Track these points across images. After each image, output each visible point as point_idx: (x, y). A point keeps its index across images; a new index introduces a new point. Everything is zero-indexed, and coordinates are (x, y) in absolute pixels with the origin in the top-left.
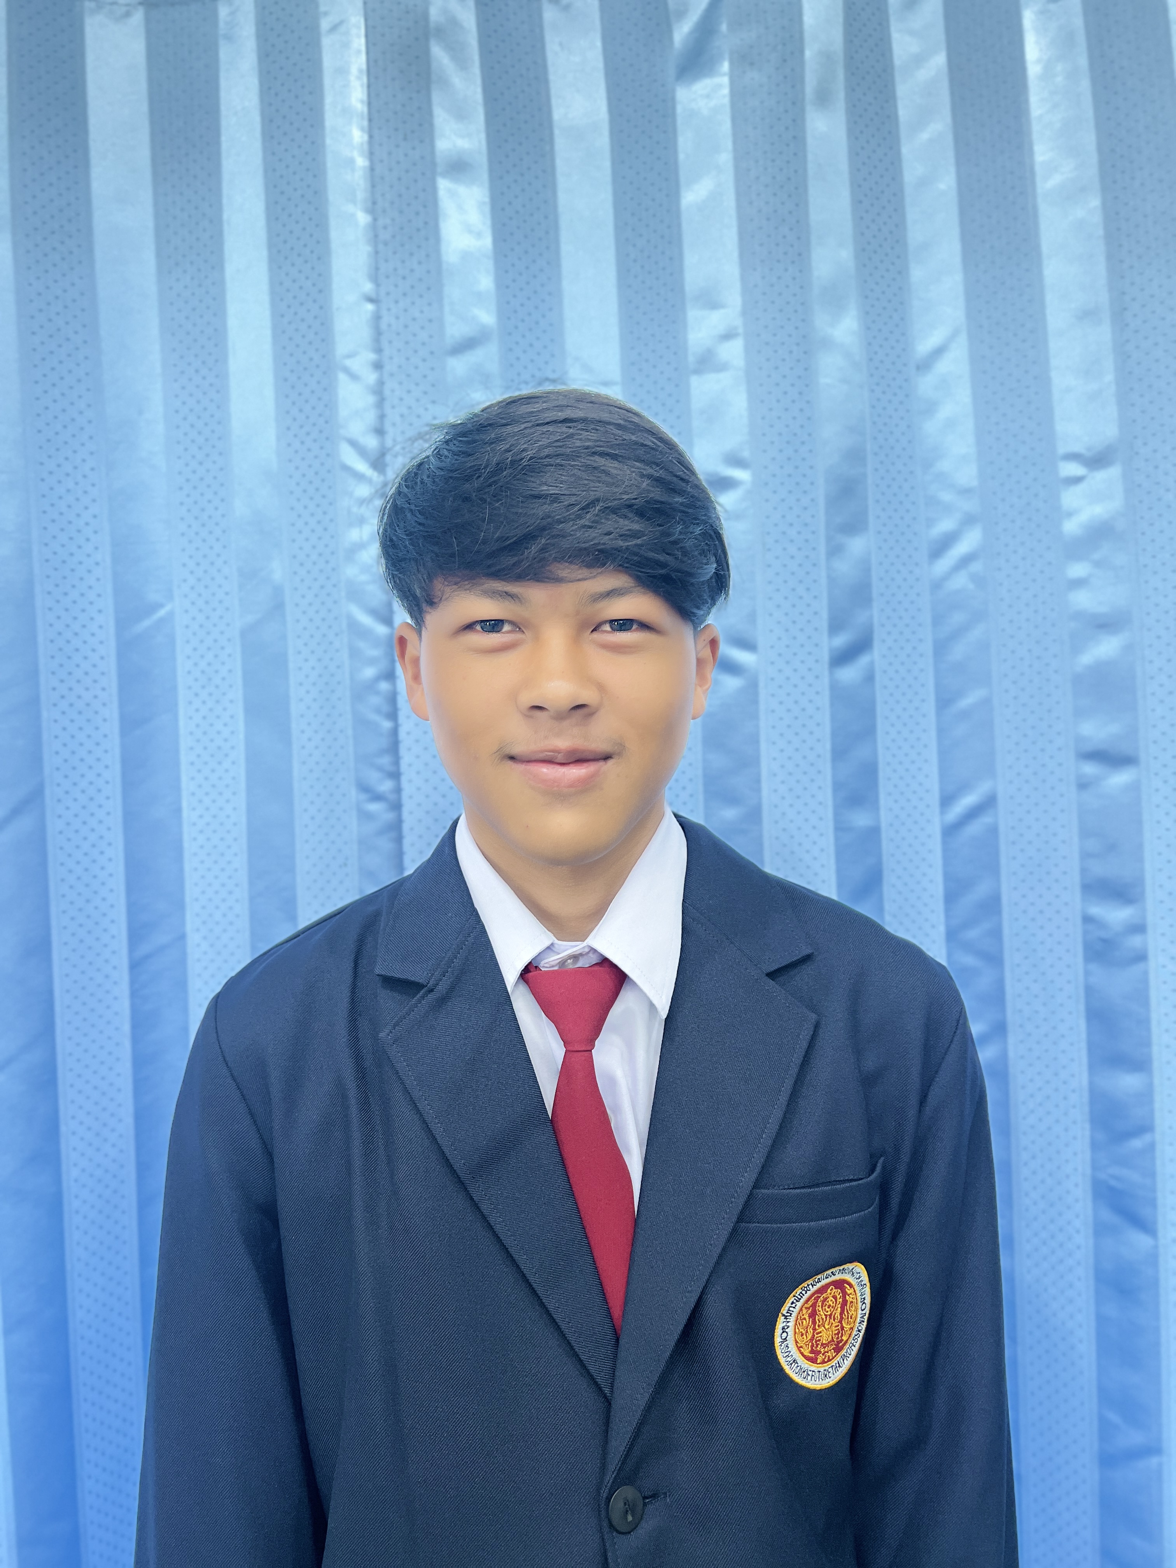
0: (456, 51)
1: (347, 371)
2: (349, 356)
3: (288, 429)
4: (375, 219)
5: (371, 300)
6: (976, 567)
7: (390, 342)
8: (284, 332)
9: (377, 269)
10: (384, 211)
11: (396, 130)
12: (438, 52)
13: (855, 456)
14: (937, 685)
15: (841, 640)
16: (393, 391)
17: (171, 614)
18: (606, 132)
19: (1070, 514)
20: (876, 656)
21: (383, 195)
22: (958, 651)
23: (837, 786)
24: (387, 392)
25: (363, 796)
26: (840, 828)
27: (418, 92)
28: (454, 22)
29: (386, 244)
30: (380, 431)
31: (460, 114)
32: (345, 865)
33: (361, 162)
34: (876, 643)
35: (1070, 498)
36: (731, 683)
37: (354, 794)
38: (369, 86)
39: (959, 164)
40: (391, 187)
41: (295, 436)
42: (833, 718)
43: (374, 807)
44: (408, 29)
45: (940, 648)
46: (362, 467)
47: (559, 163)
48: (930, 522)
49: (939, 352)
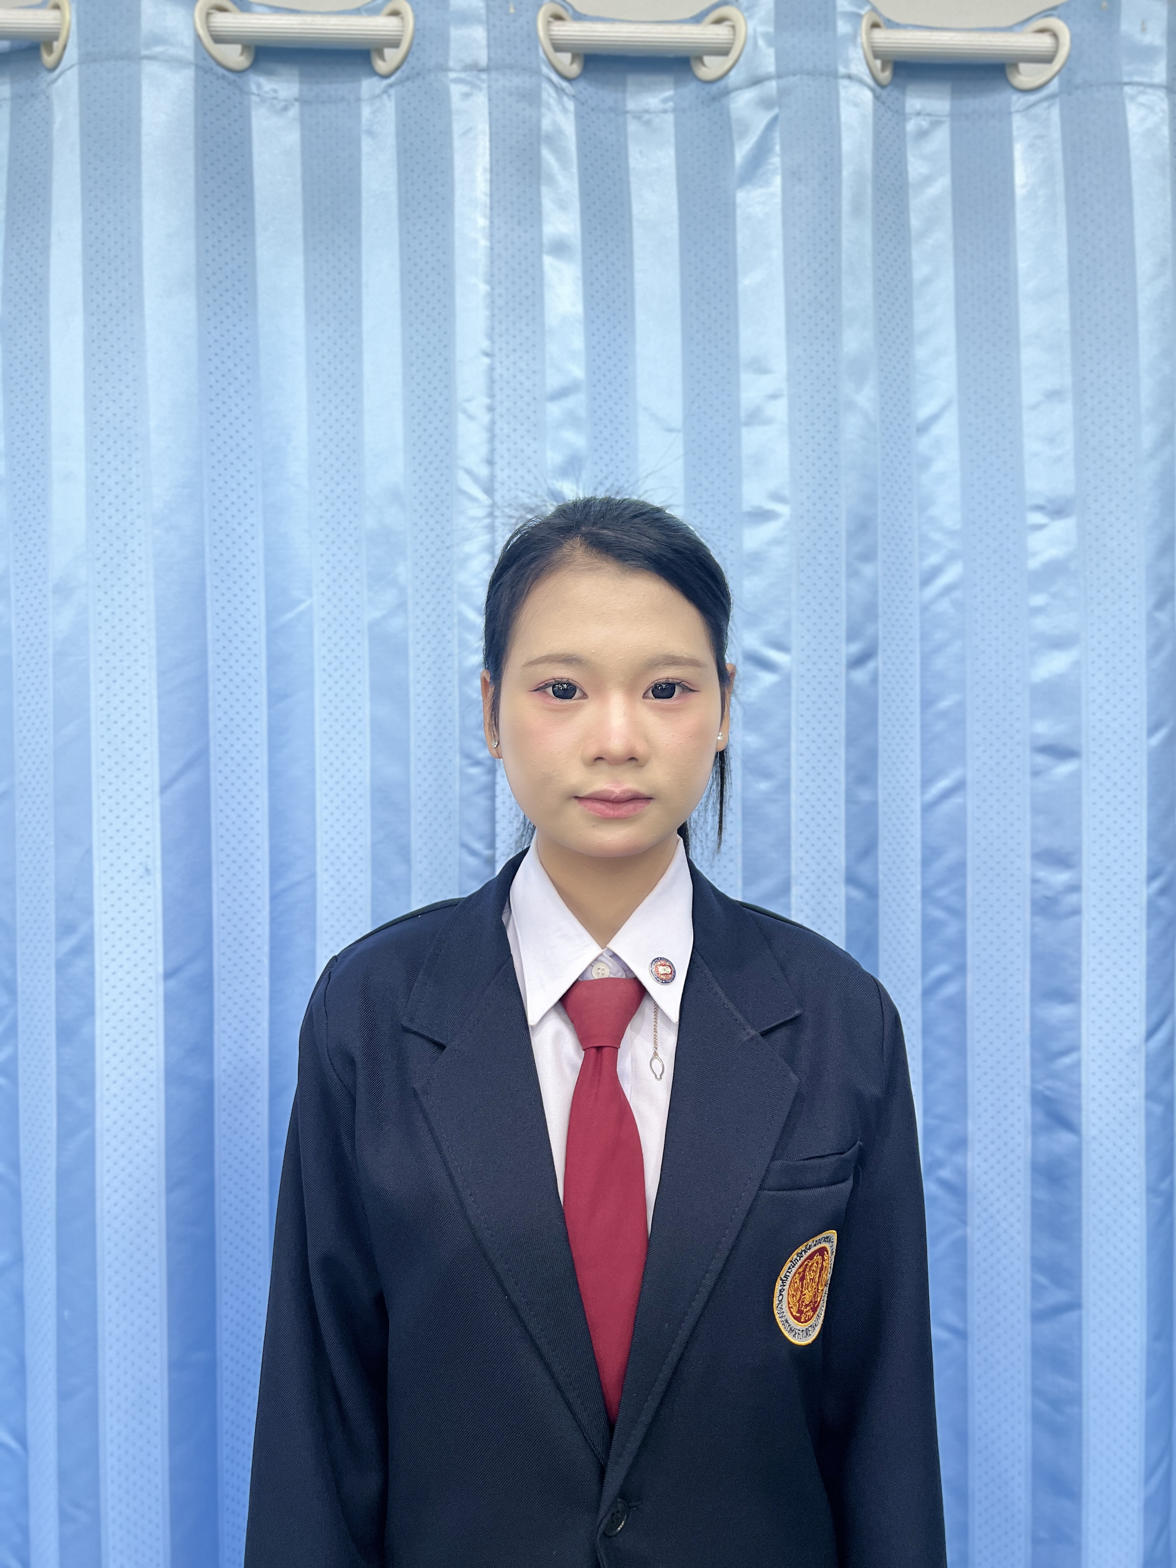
0: (560, 154)
1: (465, 411)
2: (468, 400)
3: (414, 458)
4: (493, 289)
5: (487, 355)
6: (957, 594)
7: (501, 389)
8: (412, 378)
9: (493, 329)
10: (500, 282)
11: (512, 216)
12: (547, 155)
13: (870, 499)
14: (923, 689)
15: (855, 648)
16: (502, 429)
17: (310, 607)
18: (676, 226)
19: (1034, 554)
20: (879, 663)
21: (499, 269)
22: (940, 663)
23: (849, 767)
24: (497, 431)
25: (465, 762)
26: (850, 800)
27: (530, 186)
28: (559, 131)
29: (500, 309)
30: (490, 462)
31: (562, 206)
32: (450, 818)
33: (484, 243)
34: (880, 651)
35: (1035, 541)
36: (768, 679)
37: (457, 760)
38: (491, 182)
39: (956, 266)
40: (507, 263)
41: (420, 464)
42: (848, 711)
43: (474, 771)
44: (525, 136)
45: (926, 659)
46: (475, 491)
47: (636, 248)
48: (922, 557)
49: (935, 417)
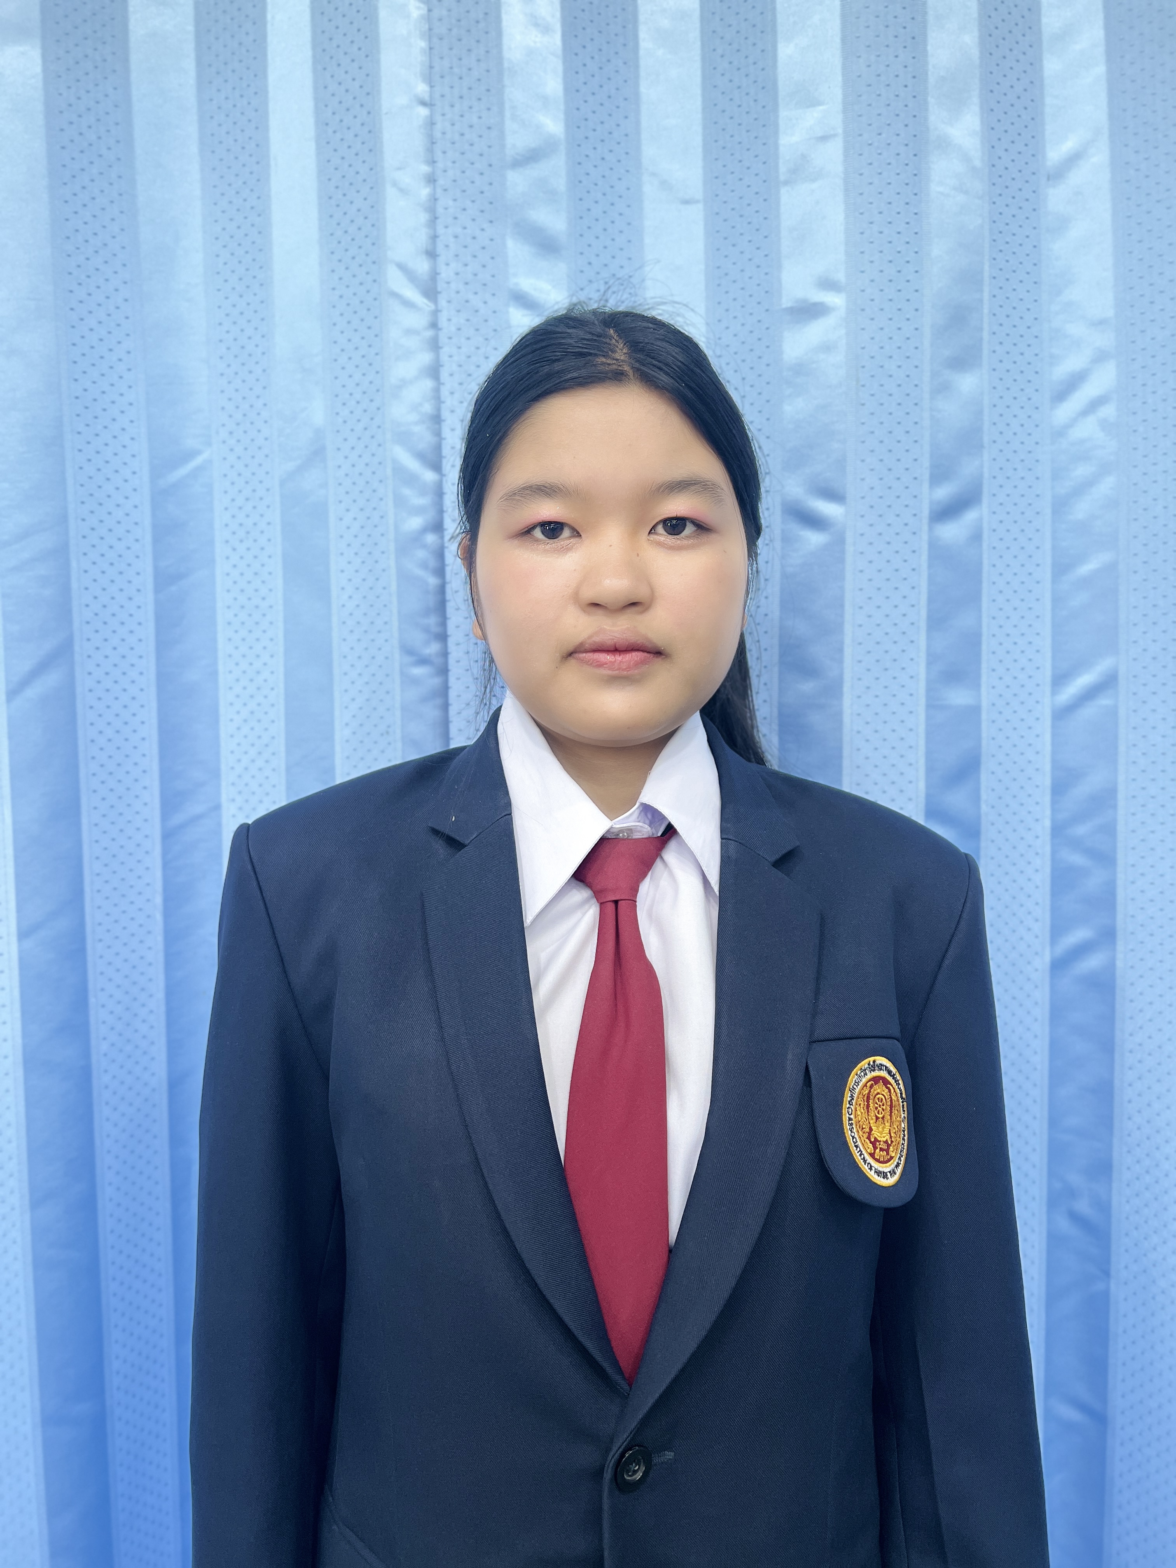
1: (395, 184)
2: (399, 168)
3: (332, 253)
4: (430, 10)
5: (424, 103)
6: (1106, 411)
7: (445, 152)
8: (328, 143)
9: (431, 67)
13: (970, 278)
14: (1054, 548)
15: (944, 492)
16: (446, 208)
17: (208, 460)
20: (985, 512)
22: (1081, 510)
23: (932, 659)
24: (440, 210)
25: (407, 660)
26: (933, 705)
29: (441, 38)
30: (431, 254)
34: (985, 496)
36: (815, 539)
37: (397, 657)
41: (340, 261)
42: (932, 582)
43: (419, 671)
45: (1060, 506)
46: (412, 294)
48: (1056, 360)
49: (1074, 159)
